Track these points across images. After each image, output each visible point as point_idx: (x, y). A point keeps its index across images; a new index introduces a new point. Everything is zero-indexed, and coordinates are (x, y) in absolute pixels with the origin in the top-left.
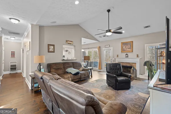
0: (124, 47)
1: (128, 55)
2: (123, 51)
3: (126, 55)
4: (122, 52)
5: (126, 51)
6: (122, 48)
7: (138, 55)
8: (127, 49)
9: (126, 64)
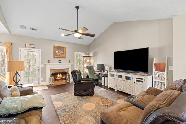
0: (57, 51)
1: (61, 61)
2: (55, 55)
3: (59, 60)
4: (54, 57)
5: (59, 56)
6: (55, 52)
7: (70, 61)
8: (60, 54)
9: (59, 70)
